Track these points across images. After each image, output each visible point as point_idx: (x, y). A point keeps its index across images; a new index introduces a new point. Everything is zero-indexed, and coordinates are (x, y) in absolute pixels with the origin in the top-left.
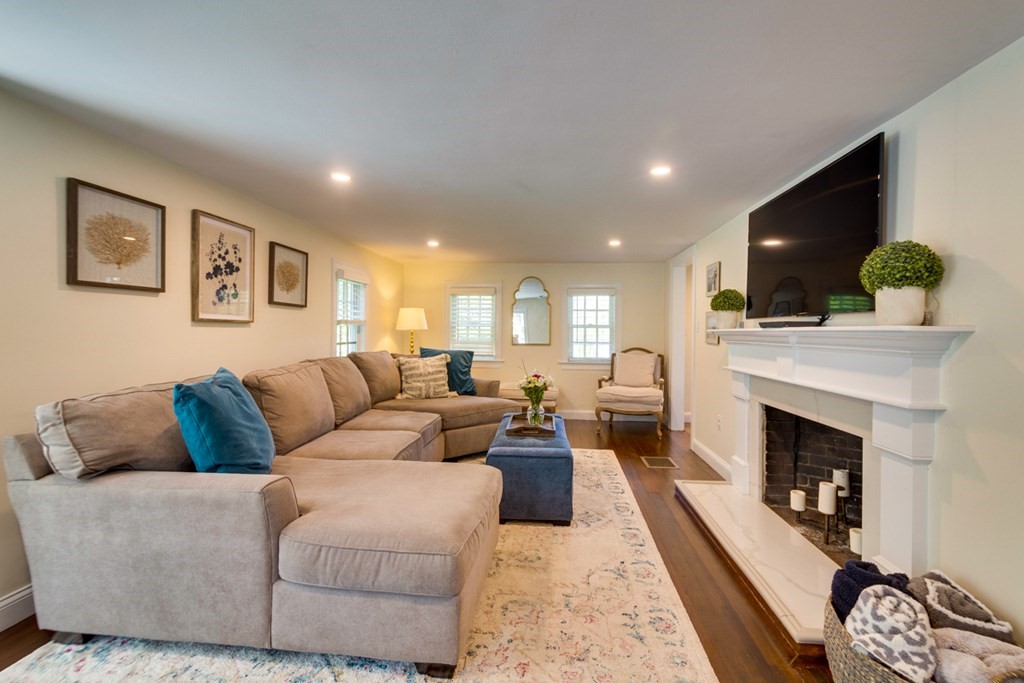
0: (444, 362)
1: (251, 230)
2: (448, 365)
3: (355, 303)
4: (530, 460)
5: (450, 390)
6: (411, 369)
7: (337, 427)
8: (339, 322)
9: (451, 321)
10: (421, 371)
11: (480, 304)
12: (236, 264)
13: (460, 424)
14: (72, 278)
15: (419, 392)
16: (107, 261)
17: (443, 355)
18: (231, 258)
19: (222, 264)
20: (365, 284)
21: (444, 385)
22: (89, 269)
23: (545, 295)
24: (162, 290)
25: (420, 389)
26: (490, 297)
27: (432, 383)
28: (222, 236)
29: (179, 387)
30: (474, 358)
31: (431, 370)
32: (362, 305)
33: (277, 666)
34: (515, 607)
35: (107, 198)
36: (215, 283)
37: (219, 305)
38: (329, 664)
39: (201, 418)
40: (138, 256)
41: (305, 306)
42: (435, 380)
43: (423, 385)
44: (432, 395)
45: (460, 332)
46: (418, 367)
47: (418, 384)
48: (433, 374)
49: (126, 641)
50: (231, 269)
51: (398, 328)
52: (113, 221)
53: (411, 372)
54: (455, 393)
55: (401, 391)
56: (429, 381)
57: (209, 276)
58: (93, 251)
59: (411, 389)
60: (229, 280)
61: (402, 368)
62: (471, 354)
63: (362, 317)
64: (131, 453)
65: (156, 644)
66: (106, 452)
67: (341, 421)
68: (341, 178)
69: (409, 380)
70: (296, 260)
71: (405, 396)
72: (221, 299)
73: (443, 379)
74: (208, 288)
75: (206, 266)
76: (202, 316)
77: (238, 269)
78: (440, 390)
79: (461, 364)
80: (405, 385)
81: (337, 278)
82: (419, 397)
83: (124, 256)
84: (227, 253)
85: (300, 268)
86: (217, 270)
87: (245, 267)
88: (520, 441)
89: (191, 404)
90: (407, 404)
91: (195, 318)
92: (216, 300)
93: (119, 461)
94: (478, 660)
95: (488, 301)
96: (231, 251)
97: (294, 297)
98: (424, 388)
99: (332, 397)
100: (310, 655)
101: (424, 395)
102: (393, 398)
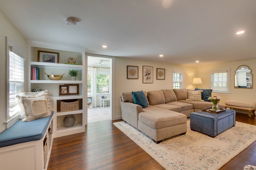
0: (200, 92)
1: (153, 67)
2: (202, 93)
3: (180, 78)
4: (201, 117)
5: (202, 100)
6: (190, 93)
7: (166, 103)
8: (174, 82)
9: (212, 81)
10: (193, 94)
11: (222, 76)
12: (150, 73)
13: (199, 108)
14: (127, 78)
15: (192, 99)
16: (131, 75)
17: (200, 90)
18: (149, 72)
19: (147, 73)
20: (182, 74)
21: (200, 98)
22: (129, 77)
23: (250, 70)
24: (138, 79)
25: (192, 98)
26: (226, 73)
27: (196, 97)
28: (147, 69)
29: (132, 92)
30: (212, 92)
31: (196, 94)
32: (182, 78)
33: (139, 132)
34: (179, 143)
35: (131, 67)
36: (146, 77)
37: (147, 80)
38: (144, 135)
39: (134, 96)
40: (135, 74)
41: (165, 79)
42: (197, 96)
43: (193, 97)
44: (196, 100)
45: (214, 84)
46: (192, 93)
47: (192, 97)
48: (196, 95)
49: (128, 124)
50: (149, 74)
51: (193, 83)
52: (132, 70)
53: (190, 94)
54: (203, 100)
55: (188, 98)
56: (195, 96)
57: (145, 76)
58: (130, 74)
59: (190, 98)
60: (149, 76)
61: (188, 93)
62: (212, 90)
63: (181, 81)
64: (128, 100)
65: (130, 125)
66: (126, 99)
67: (167, 102)
68: (161, 56)
69: (190, 96)
70: (163, 71)
71: (188, 100)
72: (147, 79)
73: (200, 96)
74: (145, 78)
75: (144, 74)
76: (144, 82)
77: (150, 74)
78: (198, 99)
79: (207, 93)
80: (189, 97)
81: (173, 73)
82: (192, 100)
83: (133, 74)
84: (148, 71)
85: (164, 72)
86: (147, 75)
87: (152, 74)
88: (203, 112)
89: (133, 94)
90: (189, 102)
91: (143, 83)
92: (146, 79)
93: (127, 101)
94: (163, 144)
95: (225, 74)
96: (149, 71)
97: (162, 77)
98: (193, 98)
99: (165, 97)
100: (143, 133)
101: (193, 100)
102: (185, 100)
